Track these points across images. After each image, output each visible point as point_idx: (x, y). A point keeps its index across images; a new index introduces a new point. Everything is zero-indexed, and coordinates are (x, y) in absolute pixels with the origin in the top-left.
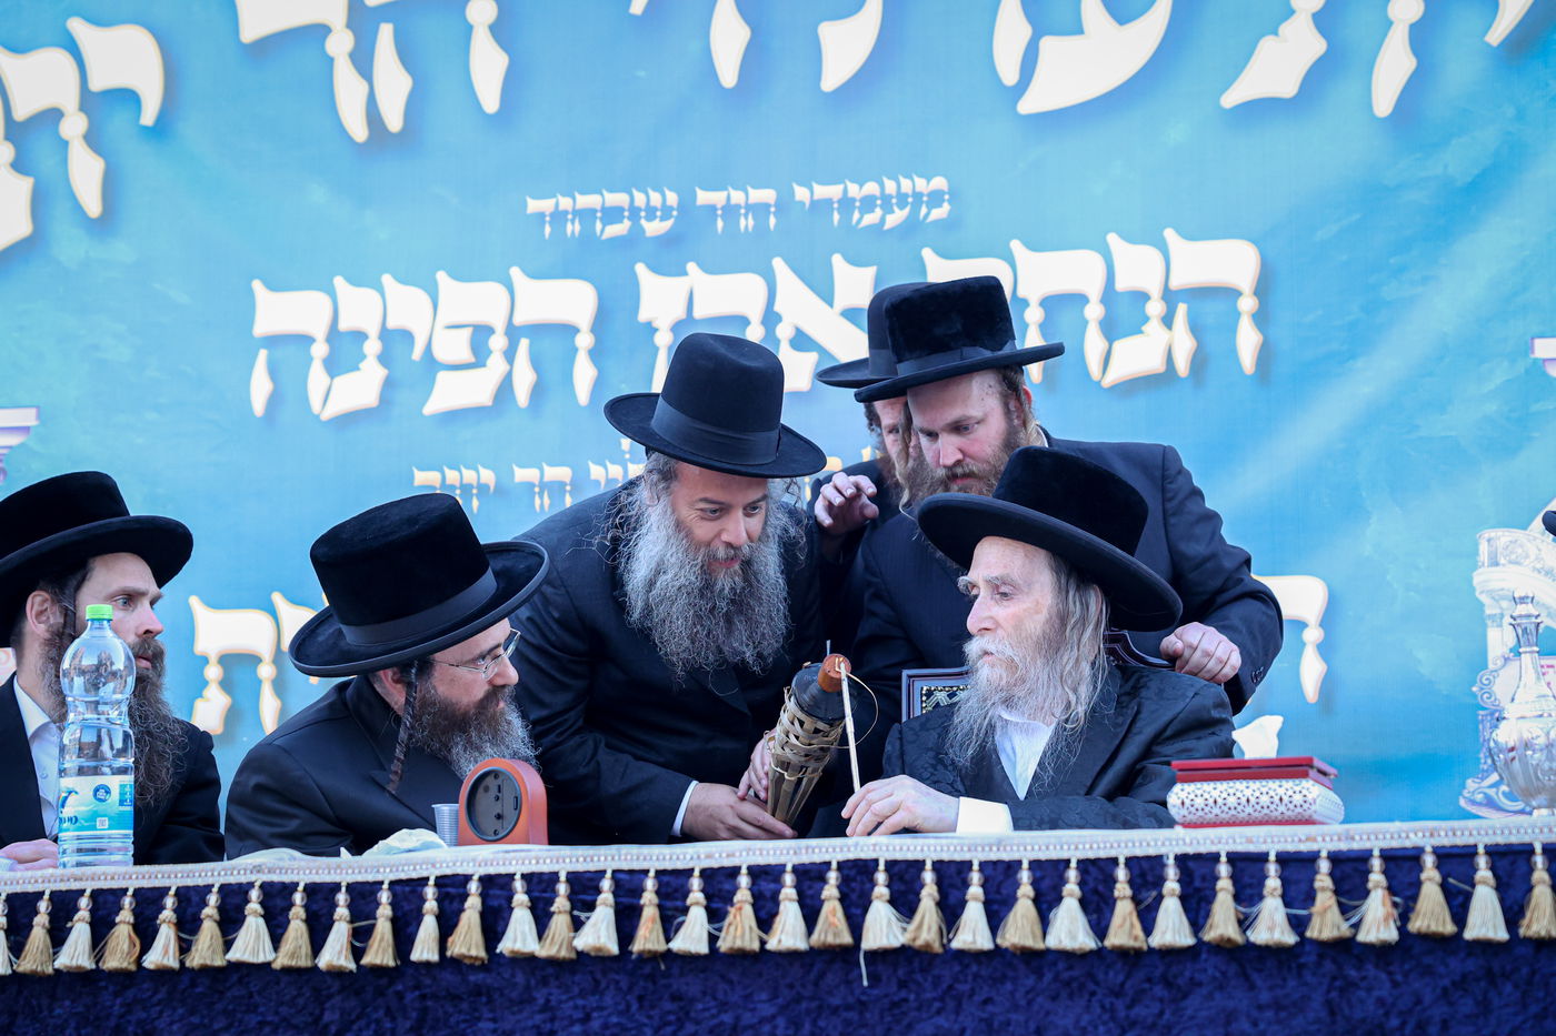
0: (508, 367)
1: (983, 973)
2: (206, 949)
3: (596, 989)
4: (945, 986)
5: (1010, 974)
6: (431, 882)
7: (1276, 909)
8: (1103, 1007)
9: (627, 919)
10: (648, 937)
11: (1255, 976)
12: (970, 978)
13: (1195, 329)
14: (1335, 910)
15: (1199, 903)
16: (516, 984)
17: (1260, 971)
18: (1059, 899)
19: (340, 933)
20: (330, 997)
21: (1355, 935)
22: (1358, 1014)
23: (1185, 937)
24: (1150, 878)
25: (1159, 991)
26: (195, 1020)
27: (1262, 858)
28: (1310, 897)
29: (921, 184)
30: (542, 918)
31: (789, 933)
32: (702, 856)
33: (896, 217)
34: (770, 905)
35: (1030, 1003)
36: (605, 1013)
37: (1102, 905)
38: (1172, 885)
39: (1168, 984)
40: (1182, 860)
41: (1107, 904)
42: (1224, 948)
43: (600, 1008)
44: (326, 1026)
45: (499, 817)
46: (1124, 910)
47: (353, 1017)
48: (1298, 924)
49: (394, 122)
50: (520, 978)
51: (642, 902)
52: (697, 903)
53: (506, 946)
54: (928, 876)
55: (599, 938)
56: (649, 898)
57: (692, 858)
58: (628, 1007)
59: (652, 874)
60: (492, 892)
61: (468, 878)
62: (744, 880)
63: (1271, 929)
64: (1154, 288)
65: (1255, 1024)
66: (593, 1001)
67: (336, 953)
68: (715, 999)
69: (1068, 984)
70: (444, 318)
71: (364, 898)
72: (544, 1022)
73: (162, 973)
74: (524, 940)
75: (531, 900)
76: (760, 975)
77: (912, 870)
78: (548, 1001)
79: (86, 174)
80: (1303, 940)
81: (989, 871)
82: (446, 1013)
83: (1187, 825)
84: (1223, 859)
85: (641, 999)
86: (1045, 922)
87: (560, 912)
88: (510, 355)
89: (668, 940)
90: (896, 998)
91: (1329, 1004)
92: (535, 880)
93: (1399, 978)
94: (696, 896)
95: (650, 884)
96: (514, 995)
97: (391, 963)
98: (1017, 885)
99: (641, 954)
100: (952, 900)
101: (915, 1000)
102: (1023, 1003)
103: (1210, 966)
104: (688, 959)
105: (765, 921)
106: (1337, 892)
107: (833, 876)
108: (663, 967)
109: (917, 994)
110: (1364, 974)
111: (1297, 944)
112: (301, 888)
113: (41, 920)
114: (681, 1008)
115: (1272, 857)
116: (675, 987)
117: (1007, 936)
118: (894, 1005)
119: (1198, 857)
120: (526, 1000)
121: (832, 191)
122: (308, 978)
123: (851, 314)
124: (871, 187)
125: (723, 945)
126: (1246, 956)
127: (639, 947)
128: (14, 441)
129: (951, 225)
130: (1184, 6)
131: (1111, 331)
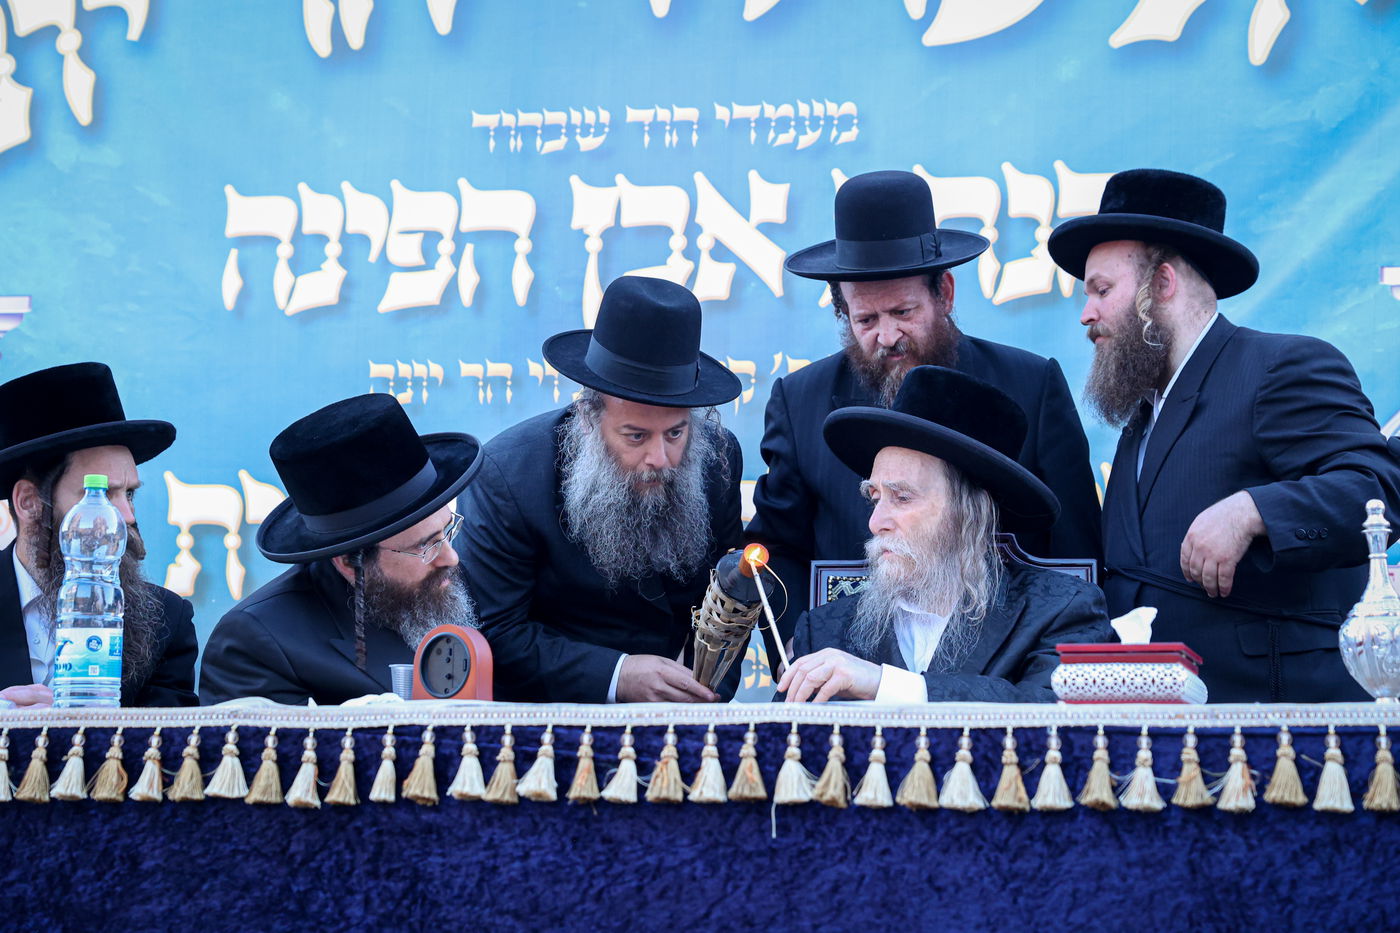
0: (455, 270)
1: (883, 827)
2: (186, 784)
3: (535, 830)
4: (847, 837)
5: (907, 828)
6: (390, 730)
7: (1147, 777)
8: (988, 860)
9: (565, 769)
10: (583, 785)
11: (1126, 837)
12: (870, 831)
14: (1200, 780)
15: (1077, 771)
16: (463, 824)
17: (1130, 832)
18: (953, 763)
19: (307, 775)
20: (296, 830)
21: (1216, 803)
22: (1216, 872)
23: (1065, 800)
24: (1034, 747)
25: (1039, 847)
26: (176, 847)
27: (1135, 732)
28: (1177, 768)
29: (832, 109)
30: (488, 765)
31: (709, 785)
32: (634, 716)
33: (808, 139)
34: (693, 760)
35: (923, 854)
36: (542, 852)
37: (991, 769)
38: (1054, 754)
39: (1048, 842)
40: (1063, 731)
41: (995, 768)
42: (1098, 811)
43: (538, 848)
44: (292, 856)
45: (450, 677)
46: (1010, 775)
47: (317, 848)
48: (1165, 791)
49: (356, 39)
50: (467, 818)
51: (579, 754)
52: (628, 757)
53: (456, 789)
54: (836, 739)
55: (540, 783)
56: (585, 751)
57: (624, 717)
58: (563, 847)
59: (588, 730)
60: (444, 741)
61: (423, 728)
62: (670, 738)
63: (1141, 795)
64: (1044, 215)
65: (1124, 879)
66: (531, 841)
67: (303, 790)
68: (641, 842)
69: (957, 838)
70: (397, 225)
71: (329, 743)
72: (488, 858)
73: (147, 804)
74: (472, 785)
75: (479, 749)
76: (683, 823)
77: (822, 734)
78: (491, 840)
79: (78, 85)
80: (1170, 806)
81: (891, 736)
82: (399, 847)
83: (1069, 701)
84: (1101, 731)
85: (575, 840)
86: (939, 783)
87: (505, 761)
88: (456, 259)
89: (601, 789)
90: (803, 847)
91: (1190, 863)
92: (483, 732)
93: (1254, 842)
94: (627, 750)
95: (586, 738)
96: (461, 834)
97: (352, 802)
98: (915, 749)
99: (576, 800)
100: (857, 760)
101: (821, 849)
102: (917, 854)
103: (1085, 828)
104: (618, 806)
105: (689, 774)
106: (1201, 764)
107: (750, 737)
108: (595, 813)
109: (823, 843)
110: (1222, 837)
111: (1164, 809)
112: (273, 732)
113: (39, 754)
114: (611, 850)
115: (1145, 731)
116: (606, 831)
117: (906, 794)
118: (802, 853)
119: (1078, 729)
120: (471, 839)
121: (751, 112)
122: (275, 812)
123: (768, 229)
124: (786, 110)
125: (650, 795)
126: (1116, 820)
127: (575, 795)
128: (8, 326)
129: (858, 148)
131: (1003, 252)
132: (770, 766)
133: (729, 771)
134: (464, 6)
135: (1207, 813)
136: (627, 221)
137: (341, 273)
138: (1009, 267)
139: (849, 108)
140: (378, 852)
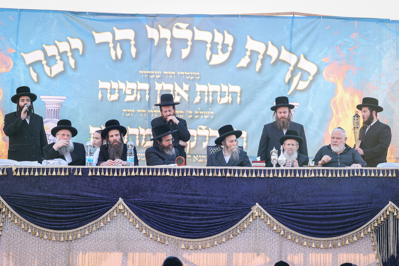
0: (136, 95)
1: (237, 179)
3: (202, 179)
4: (233, 180)
5: (239, 179)
6: (185, 169)
7: (263, 174)
8: (248, 182)
9: (204, 173)
11: (261, 180)
13: (232, 97)
18: (244, 173)
19: (176, 173)
22: (269, 183)
23: (255, 176)
24: (252, 171)
25: (253, 181)
27: (262, 170)
28: (266, 173)
29: (196, 73)
31: (220, 175)
33: (192, 78)
34: (218, 172)
35: (241, 181)
37: (248, 173)
38: (254, 172)
42: (258, 177)
45: (180, 162)
46: (250, 174)
47: (178, 181)
48: (265, 175)
49: (119, 57)
52: (211, 172)
53: (193, 175)
55: (202, 174)
58: (204, 181)
60: (191, 170)
62: (215, 170)
63: (262, 176)
64: (227, 91)
65: (260, 184)
67: (176, 175)
68: (212, 180)
69: (245, 180)
70: (127, 88)
71: (178, 170)
74: (195, 175)
75: (195, 171)
76: (217, 178)
77: (231, 170)
78: (197, 180)
79: (72, 62)
80: (265, 177)
81: (238, 170)
84: (258, 170)
86: (243, 175)
87: (198, 172)
88: (137, 93)
89: (208, 175)
91: (267, 182)
92: (195, 169)
93: (273, 180)
95: (207, 170)
96: (194, 179)
97: (182, 176)
98: (240, 171)
103: (257, 179)
106: (268, 173)
107: (224, 170)
109: (231, 180)
110: (270, 180)
112: (172, 169)
116: (209, 179)
117: (240, 176)
118: (229, 181)
119: (256, 169)
121: (183, 73)
122: (173, 177)
123: (186, 91)
124: (188, 73)
126: (260, 178)
127: (205, 175)
128: (63, 101)
129: (199, 80)
130: (232, 52)
131: (221, 97)
132: (226, 173)
133: (222, 174)
134: (137, 53)
135: (268, 177)
136: (164, 89)
137: (118, 95)
138: (222, 99)
139: (198, 73)
140: (185, 181)
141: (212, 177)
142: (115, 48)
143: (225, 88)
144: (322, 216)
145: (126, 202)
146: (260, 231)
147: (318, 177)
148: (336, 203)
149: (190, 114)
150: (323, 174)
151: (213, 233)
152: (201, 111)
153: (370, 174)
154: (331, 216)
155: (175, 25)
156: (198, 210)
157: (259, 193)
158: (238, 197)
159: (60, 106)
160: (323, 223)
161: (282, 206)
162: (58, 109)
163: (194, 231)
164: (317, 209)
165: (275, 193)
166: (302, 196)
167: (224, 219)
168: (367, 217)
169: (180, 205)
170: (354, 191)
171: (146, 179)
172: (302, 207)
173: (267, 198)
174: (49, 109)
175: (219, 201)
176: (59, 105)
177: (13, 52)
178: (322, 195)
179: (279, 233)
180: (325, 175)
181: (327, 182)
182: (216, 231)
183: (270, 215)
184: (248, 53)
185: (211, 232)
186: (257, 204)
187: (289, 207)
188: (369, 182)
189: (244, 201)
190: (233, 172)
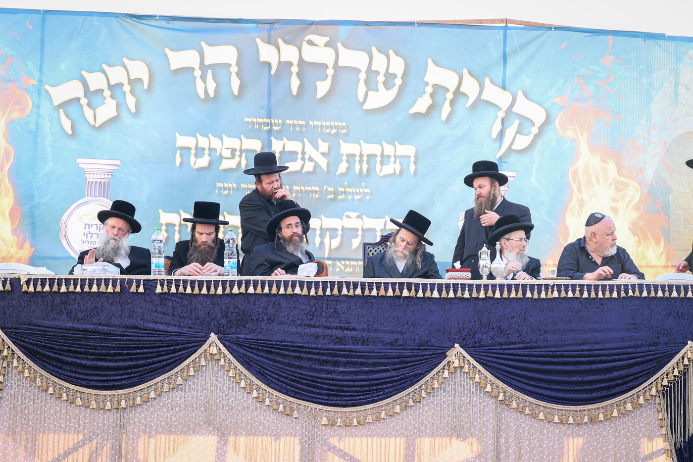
0: (240, 159)
1: (421, 300)
2: (289, 291)
3: (358, 300)
4: (415, 302)
5: (425, 301)
6: (329, 282)
7: (467, 292)
8: (440, 306)
9: (363, 290)
10: (367, 293)
11: (463, 302)
12: (419, 301)
13: (401, 164)
14: (476, 293)
15: (456, 291)
18: (434, 290)
19: (313, 290)
20: (311, 300)
21: (479, 296)
22: (478, 308)
23: (454, 296)
24: (448, 287)
25: (449, 304)
26: (288, 303)
27: (465, 285)
28: (472, 291)
29: (340, 124)
30: (348, 289)
31: (390, 293)
33: (334, 131)
34: (387, 288)
35: (429, 305)
36: (359, 305)
37: (441, 291)
38: (452, 288)
39: (450, 303)
40: (453, 284)
42: (459, 298)
44: (311, 305)
46: (444, 292)
47: (316, 303)
48: (470, 295)
50: (347, 298)
51: (366, 287)
52: (375, 288)
53: (343, 293)
54: (413, 285)
55: (359, 292)
58: (363, 304)
60: (340, 284)
61: (335, 282)
62: (382, 284)
63: (467, 295)
64: (392, 154)
65: (463, 309)
67: (312, 293)
68: (378, 303)
69: (435, 302)
70: (225, 146)
71: (317, 284)
72: (349, 305)
74: (346, 293)
75: (346, 286)
76: (385, 300)
77: (410, 284)
78: (349, 301)
79: (131, 101)
81: (423, 285)
82: (332, 303)
84: (458, 284)
85: (365, 302)
86: (432, 293)
87: (351, 288)
88: (240, 156)
89: (370, 293)
91: (474, 307)
92: (347, 283)
93: (485, 303)
94: (375, 286)
95: (367, 284)
96: (344, 301)
97: (322, 295)
98: (427, 287)
100: (417, 289)
101: (410, 304)
103: (456, 301)
104: (374, 296)
105: (386, 291)
106: (476, 290)
107: (397, 284)
108: (369, 298)
110: (479, 302)
111: (470, 298)
112: (306, 282)
114: (372, 304)
116: (371, 301)
117: (426, 295)
118: (407, 305)
119: (456, 284)
121: (319, 123)
122: (308, 297)
123: (323, 154)
124: (328, 123)
125: (379, 295)
126: (462, 299)
127: (365, 294)
128: (115, 168)
129: (346, 134)
130: (401, 88)
131: (382, 163)
132: (401, 291)
133: (394, 291)
134: (242, 88)
135: (477, 298)
136: (286, 149)
137: (209, 158)
138: (384, 167)
139: (344, 124)
140: (328, 304)
141: (377, 297)
142: (204, 79)
143: (389, 150)
144: (572, 368)
145: (223, 340)
146: (463, 394)
147: (564, 298)
148: (596, 343)
149: (330, 193)
150: (574, 293)
151: (378, 396)
152: (349, 187)
153: (656, 293)
154: (587, 367)
155: (307, 38)
156: (351, 356)
157: (461, 326)
158: (423, 334)
159: (110, 176)
160: (573, 379)
161: (500, 349)
162: (106, 181)
163: (345, 394)
164: (563, 354)
165: (489, 326)
166: (536, 331)
167: (399, 372)
168: (650, 369)
169: (320, 346)
170: (627, 322)
171: (259, 300)
172: (536, 352)
173: (473, 335)
174: (92, 182)
175: (389, 341)
176: (108, 175)
177: (31, 83)
178: (571, 331)
179: (496, 397)
180: (577, 295)
181: (580, 307)
182: (384, 394)
183: (480, 366)
184: (429, 90)
185: (375, 395)
186: (457, 345)
187: (513, 352)
188: (654, 307)
189: (433, 340)
190: (413, 288)
